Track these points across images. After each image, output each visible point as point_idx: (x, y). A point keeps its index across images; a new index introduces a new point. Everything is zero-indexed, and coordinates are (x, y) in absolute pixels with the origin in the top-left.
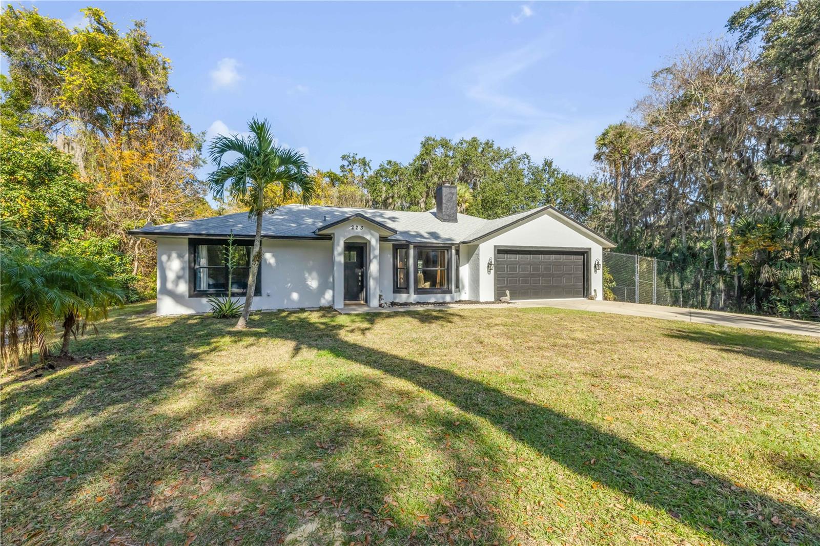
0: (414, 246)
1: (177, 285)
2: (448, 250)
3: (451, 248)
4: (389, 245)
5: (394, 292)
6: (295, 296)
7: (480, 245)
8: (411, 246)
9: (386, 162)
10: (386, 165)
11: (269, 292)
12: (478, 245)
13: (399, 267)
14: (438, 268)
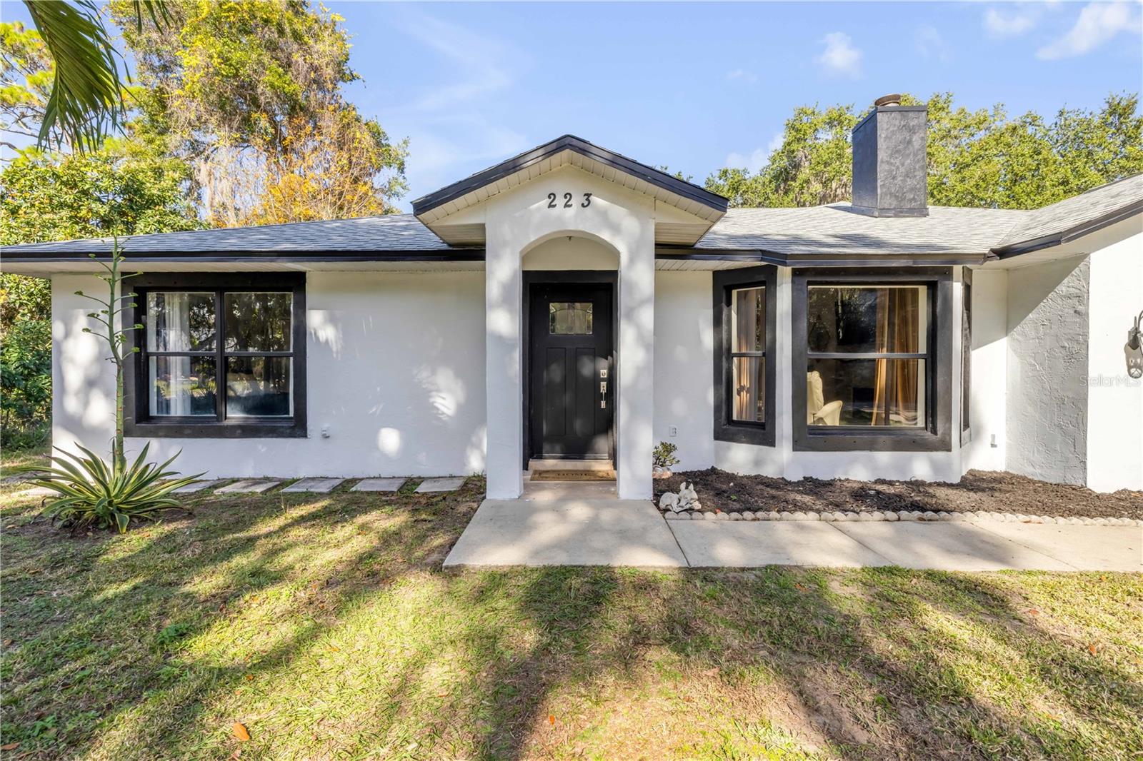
0: (797, 273)
1: (86, 404)
2: (932, 286)
3: (947, 274)
4: (700, 273)
5: (716, 438)
6: (390, 440)
7: (1092, 255)
8: (784, 273)
9: (717, 174)
10: (717, 179)
11: (326, 426)
12: (1083, 257)
13: (734, 350)
14: (881, 355)
